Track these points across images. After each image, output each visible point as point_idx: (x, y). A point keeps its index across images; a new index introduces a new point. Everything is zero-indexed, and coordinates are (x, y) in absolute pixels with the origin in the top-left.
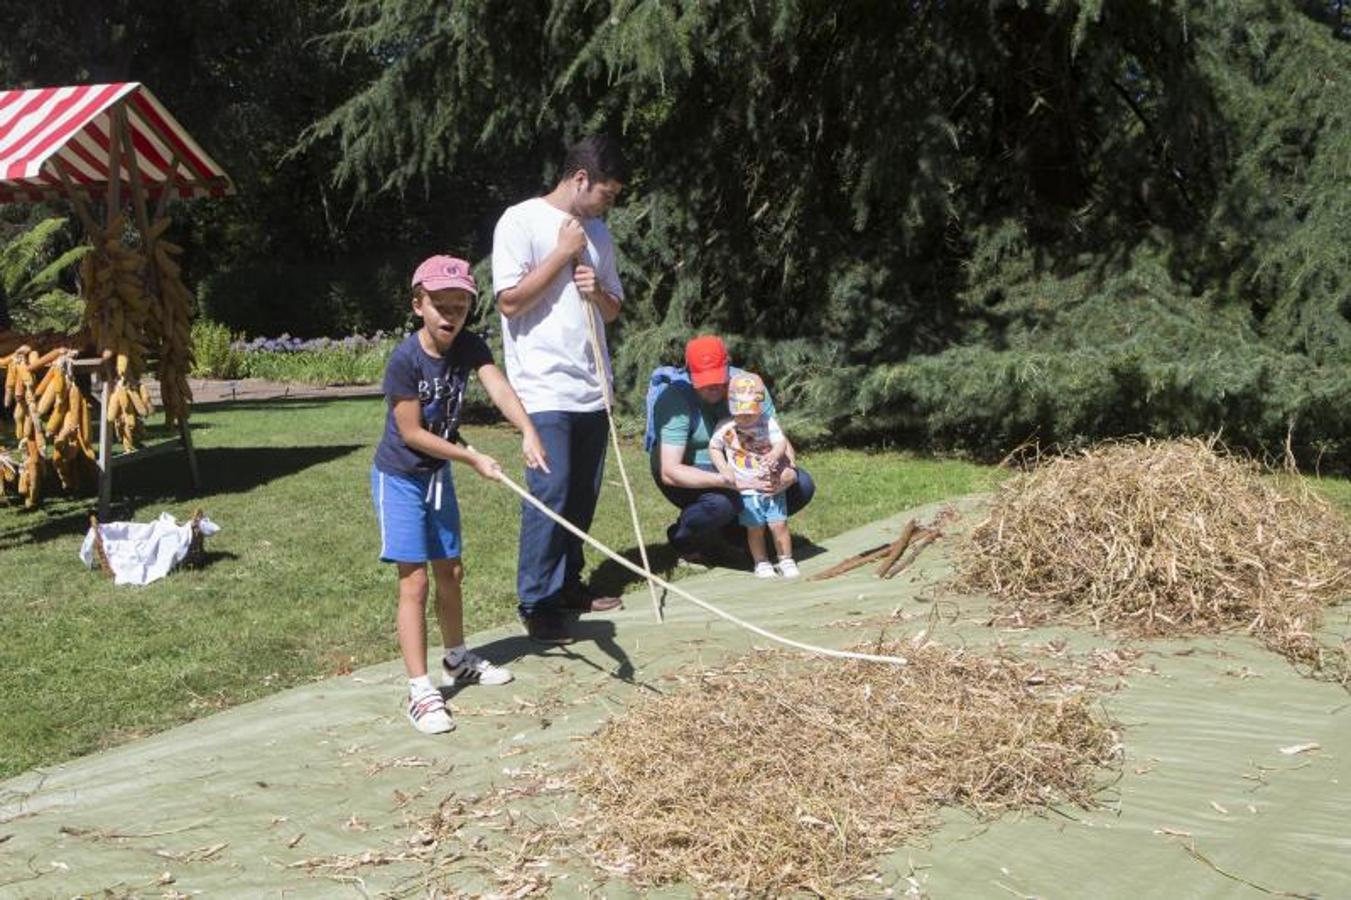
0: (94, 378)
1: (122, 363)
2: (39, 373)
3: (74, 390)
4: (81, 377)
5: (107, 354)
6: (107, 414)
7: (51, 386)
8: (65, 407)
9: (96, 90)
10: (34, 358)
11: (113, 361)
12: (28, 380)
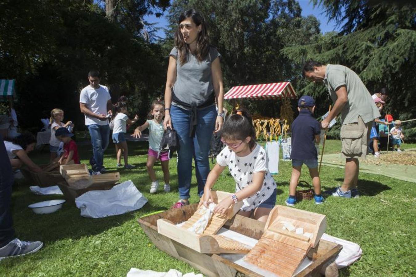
0: (282, 123)
1: (286, 121)
2: (274, 122)
3: (279, 125)
4: (280, 123)
5: (284, 120)
6: (283, 128)
7: (276, 124)
8: (278, 127)
9: (284, 83)
10: (273, 120)
11: (285, 121)
12: (273, 123)
